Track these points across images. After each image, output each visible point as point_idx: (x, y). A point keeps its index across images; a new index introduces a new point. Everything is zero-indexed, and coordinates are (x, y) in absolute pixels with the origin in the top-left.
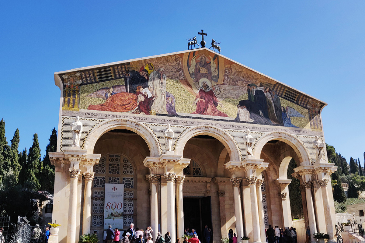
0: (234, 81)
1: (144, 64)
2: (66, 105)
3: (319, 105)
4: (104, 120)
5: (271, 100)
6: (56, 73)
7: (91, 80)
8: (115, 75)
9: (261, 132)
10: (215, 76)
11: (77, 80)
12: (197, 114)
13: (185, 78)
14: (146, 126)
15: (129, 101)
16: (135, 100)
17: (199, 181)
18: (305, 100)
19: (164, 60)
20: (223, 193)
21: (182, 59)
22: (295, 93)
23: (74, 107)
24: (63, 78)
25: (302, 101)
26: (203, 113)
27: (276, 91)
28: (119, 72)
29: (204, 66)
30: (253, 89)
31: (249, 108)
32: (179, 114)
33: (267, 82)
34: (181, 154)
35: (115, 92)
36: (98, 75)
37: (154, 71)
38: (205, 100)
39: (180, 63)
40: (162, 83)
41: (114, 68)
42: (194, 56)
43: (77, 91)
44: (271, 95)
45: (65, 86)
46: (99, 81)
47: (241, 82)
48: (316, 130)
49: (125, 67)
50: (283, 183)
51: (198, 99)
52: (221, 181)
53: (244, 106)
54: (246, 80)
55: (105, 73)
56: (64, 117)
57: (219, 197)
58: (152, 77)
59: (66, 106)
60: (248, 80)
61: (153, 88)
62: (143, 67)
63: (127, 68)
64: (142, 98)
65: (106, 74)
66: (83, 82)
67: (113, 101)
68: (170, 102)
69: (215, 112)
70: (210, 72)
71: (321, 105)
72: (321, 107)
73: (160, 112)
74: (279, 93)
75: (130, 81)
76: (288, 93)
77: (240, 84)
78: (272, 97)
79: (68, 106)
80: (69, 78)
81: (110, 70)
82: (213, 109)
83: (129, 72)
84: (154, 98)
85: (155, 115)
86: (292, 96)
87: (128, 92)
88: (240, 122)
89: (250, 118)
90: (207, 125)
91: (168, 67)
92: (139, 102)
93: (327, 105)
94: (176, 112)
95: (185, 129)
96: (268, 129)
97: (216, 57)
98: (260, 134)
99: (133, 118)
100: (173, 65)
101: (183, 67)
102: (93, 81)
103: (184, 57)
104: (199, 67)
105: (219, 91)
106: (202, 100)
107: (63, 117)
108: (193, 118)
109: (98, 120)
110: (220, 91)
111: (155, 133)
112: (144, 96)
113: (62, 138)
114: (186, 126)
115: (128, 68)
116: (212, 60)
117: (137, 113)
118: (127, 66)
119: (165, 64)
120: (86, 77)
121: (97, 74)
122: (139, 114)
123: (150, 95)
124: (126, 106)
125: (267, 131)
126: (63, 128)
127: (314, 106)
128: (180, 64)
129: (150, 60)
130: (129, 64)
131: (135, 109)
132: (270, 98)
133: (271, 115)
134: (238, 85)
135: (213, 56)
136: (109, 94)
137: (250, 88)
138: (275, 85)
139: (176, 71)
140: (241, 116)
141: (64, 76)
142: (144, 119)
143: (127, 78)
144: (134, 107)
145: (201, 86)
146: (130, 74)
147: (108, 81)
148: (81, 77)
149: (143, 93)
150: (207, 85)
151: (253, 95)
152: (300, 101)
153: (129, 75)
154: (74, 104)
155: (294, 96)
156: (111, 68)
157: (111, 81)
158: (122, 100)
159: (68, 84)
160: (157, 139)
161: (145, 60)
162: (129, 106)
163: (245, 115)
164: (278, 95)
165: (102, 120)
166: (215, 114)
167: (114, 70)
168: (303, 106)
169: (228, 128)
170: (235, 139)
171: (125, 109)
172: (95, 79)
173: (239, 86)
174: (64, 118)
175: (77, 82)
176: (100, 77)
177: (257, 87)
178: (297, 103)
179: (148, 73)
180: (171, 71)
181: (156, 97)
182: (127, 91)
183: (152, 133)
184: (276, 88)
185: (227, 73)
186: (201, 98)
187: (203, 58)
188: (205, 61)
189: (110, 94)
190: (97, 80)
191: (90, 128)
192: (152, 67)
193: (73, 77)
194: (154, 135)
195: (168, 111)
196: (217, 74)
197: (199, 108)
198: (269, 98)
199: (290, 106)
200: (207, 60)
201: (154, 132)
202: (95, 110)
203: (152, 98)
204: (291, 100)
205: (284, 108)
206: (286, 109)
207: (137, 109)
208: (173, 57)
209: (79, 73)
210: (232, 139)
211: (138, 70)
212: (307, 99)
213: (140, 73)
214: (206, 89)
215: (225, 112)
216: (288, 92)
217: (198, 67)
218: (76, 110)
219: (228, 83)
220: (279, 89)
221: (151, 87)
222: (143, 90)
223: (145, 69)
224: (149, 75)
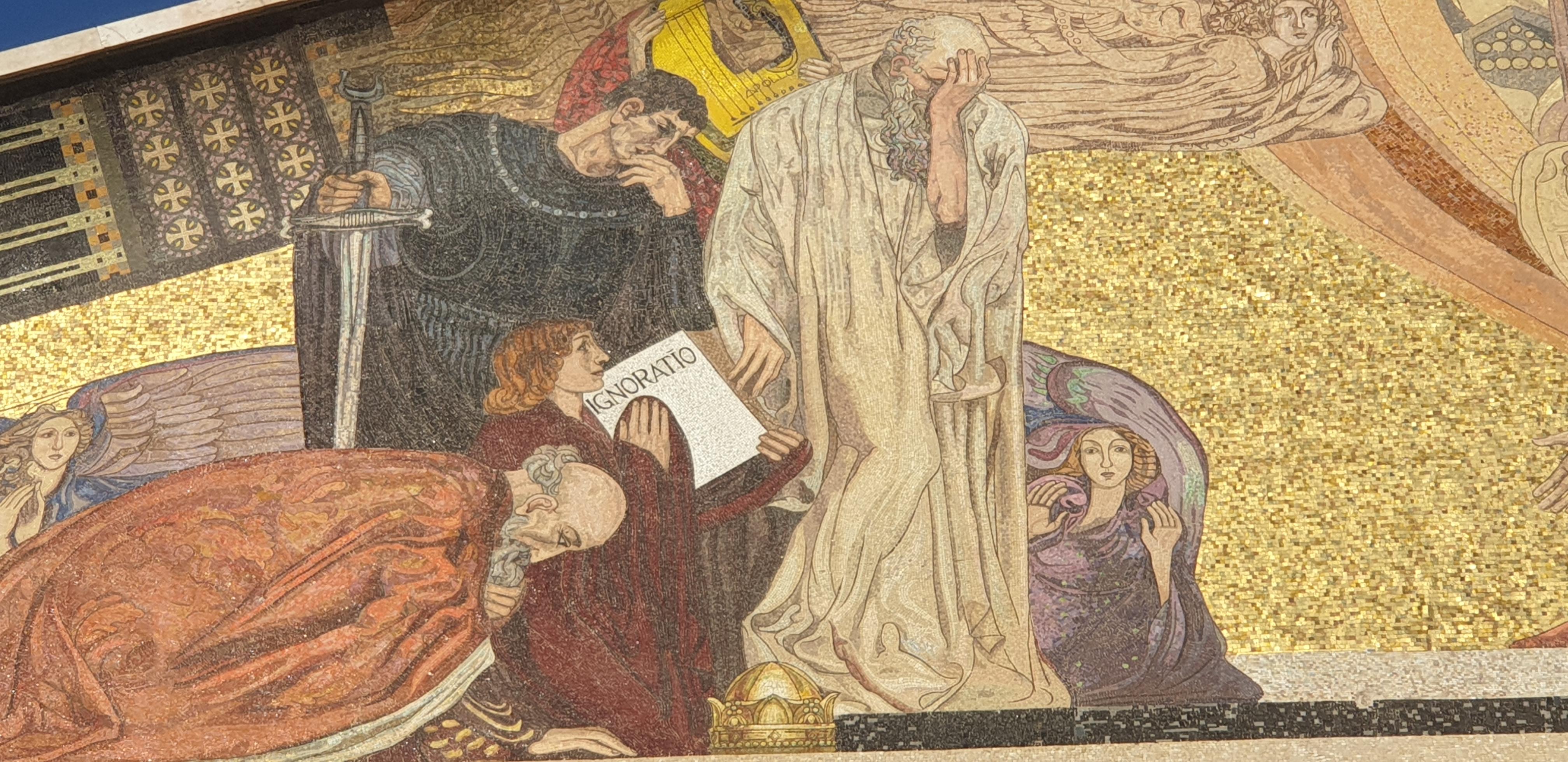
8: (142, 225)
13: (1378, 108)
15: (346, 580)
16: (453, 547)
28: (198, 167)
32: (1277, 681)
35: (114, 462)
37: (803, 81)
40: (948, 237)
41: (117, 121)
49: (305, 84)
58: (778, 173)
61: (794, 328)
62: (614, 40)
63: (344, 90)
64: (575, 507)
67: (70, 609)
68: (1105, 505)
73: (916, 691)
75: (379, 275)
81: (47, 157)
83: (375, 143)
84: (811, 479)
85: (809, 744)
87: (344, 439)
92: (515, 574)
94: (1216, 651)
112: (619, 458)
115: (357, 85)
117: (472, 753)
118: (331, 62)
122: (518, 753)
123: (724, 442)
124: (292, 659)
131: (443, 695)
136: (6, 517)
143: (335, 238)
144: (427, 650)
146: (389, 179)
149: (608, 420)
153: (381, 195)
156: (69, 125)
158: (218, 575)
167: (119, 146)
171: (261, 704)
179: (700, 121)
180: (1114, 44)
181: (849, 456)
182: (319, 429)
189: (25, 515)
192: (777, 23)
203: (764, 477)
207: (481, 690)
211: (530, 102)
213: (565, 143)
221: (742, 317)
222: (612, 376)
223: (655, 74)
224: (728, 143)
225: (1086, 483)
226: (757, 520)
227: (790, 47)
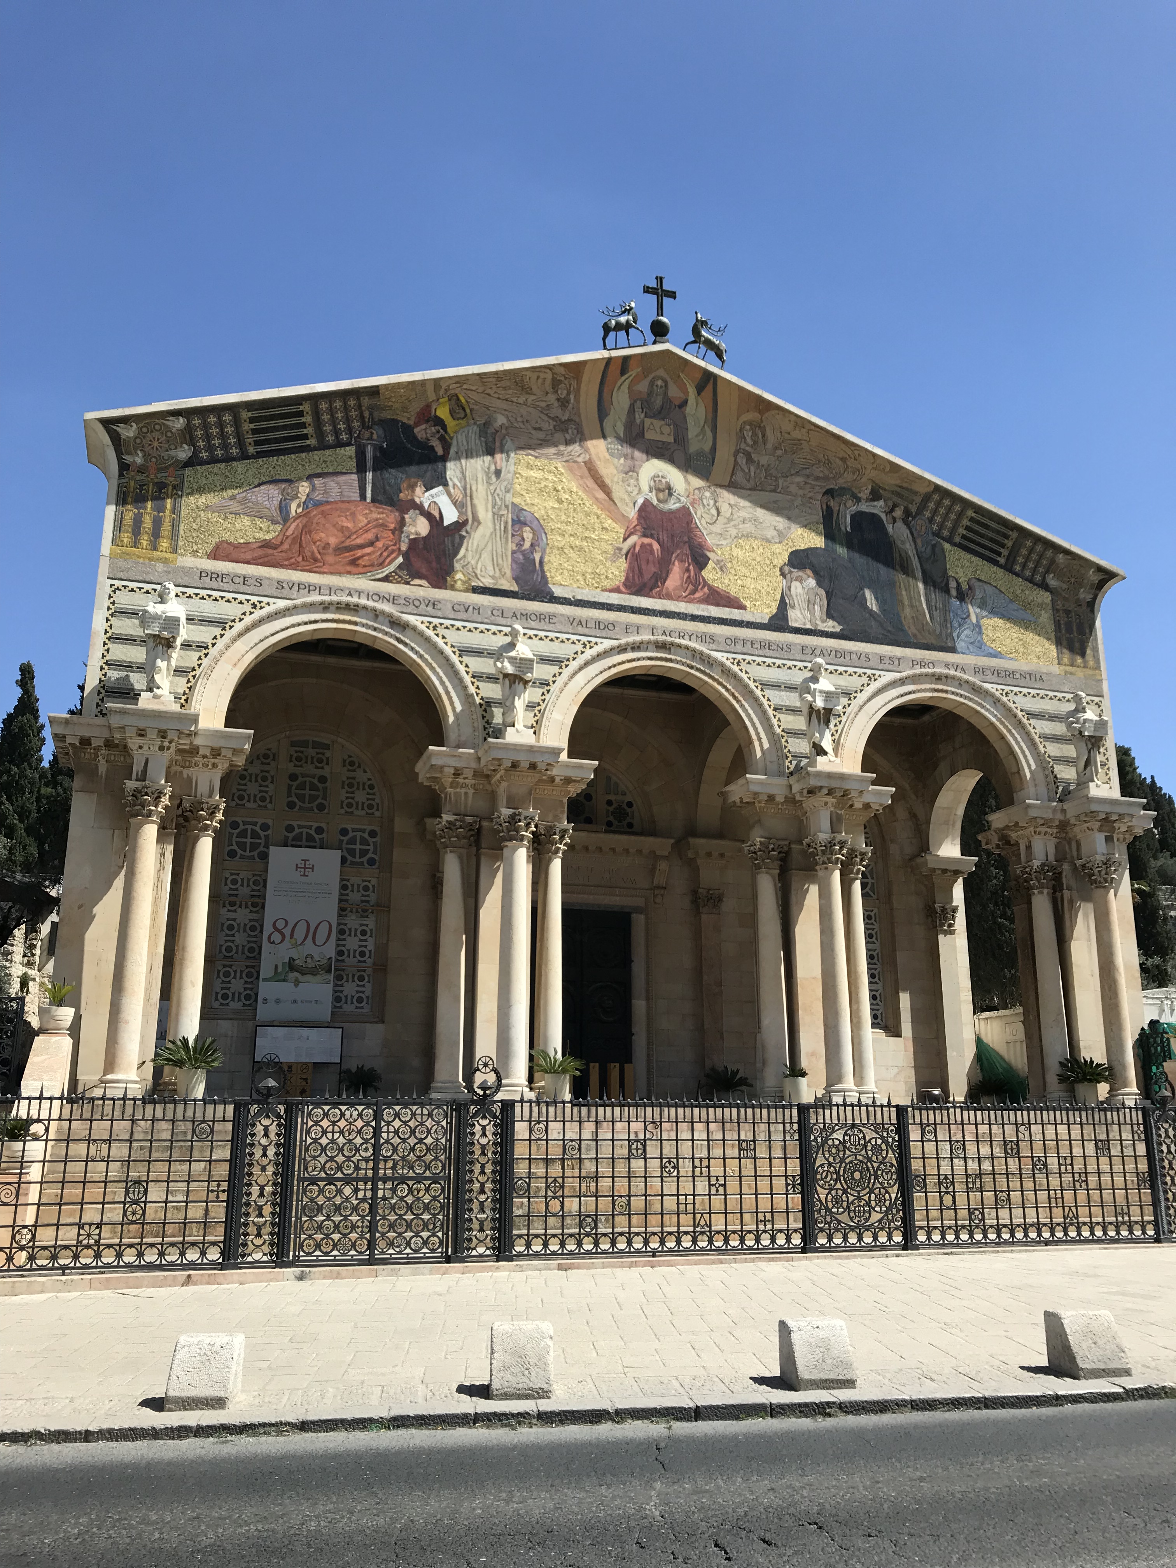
0: (771, 475)
1: (432, 396)
2: (126, 538)
3: (1095, 578)
4: (271, 600)
5: (912, 553)
6: (90, 415)
7: (225, 446)
8: (320, 434)
9: (869, 672)
10: (700, 454)
11: (172, 447)
12: (627, 596)
13: (588, 457)
14: (430, 633)
15: (370, 536)
16: (393, 531)
17: (627, 851)
18: (1041, 556)
19: (508, 383)
20: (715, 900)
21: (579, 383)
22: (1003, 529)
23: (155, 549)
24: (118, 434)
25: (1027, 558)
26: (651, 590)
27: (931, 520)
28: (334, 422)
29: (660, 414)
30: (842, 506)
31: (827, 581)
32: (558, 592)
33: (898, 482)
34: (562, 741)
35: (318, 496)
36: (255, 431)
37: (468, 425)
38: (658, 541)
39: (572, 397)
40: (498, 473)
41: (317, 407)
42: (623, 372)
43: (170, 488)
44: (912, 534)
45: (124, 467)
46: (259, 455)
47: (798, 479)
48: (1080, 673)
49: (360, 406)
50: (945, 871)
51: (633, 539)
52: (709, 854)
53: (809, 572)
54: (818, 471)
55: (282, 422)
56: (118, 583)
57: (698, 913)
58: (462, 448)
59: (125, 540)
60: (827, 472)
61: (465, 489)
62: (428, 406)
63: (368, 408)
64: (421, 527)
65: (285, 428)
66: (195, 454)
67: (310, 532)
68: (527, 545)
69: (693, 592)
70: (681, 439)
71: (1101, 576)
72: (1100, 586)
73: (487, 582)
74: (941, 526)
75: (375, 458)
76: (976, 527)
77: (793, 489)
78: (915, 542)
79: (136, 544)
80: (140, 434)
81: (301, 414)
82: (689, 577)
83: (374, 423)
84: (468, 528)
85: (466, 590)
86: (992, 540)
87: (368, 500)
88: (790, 632)
89: (830, 615)
90: (664, 637)
91: (524, 410)
92: (406, 540)
93: (1124, 578)
94: (547, 583)
95: (579, 647)
96: (897, 662)
97: (708, 381)
98: (865, 680)
99: (381, 597)
100: (543, 404)
101: (579, 416)
102: (235, 451)
103: (585, 378)
104: (643, 415)
105: (714, 512)
106: (647, 541)
107: (112, 585)
108: (610, 607)
109: (248, 601)
110: (719, 513)
111: (466, 659)
112: (428, 516)
113: (107, 663)
114: (584, 639)
115: (371, 408)
116: (692, 391)
117: (399, 582)
118: (366, 401)
119: (515, 399)
120: (208, 437)
121: (252, 426)
122: (408, 583)
123: (450, 516)
124: (359, 553)
125: (891, 667)
126: (111, 627)
127: (1073, 580)
128: (568, 402)
129: (457, 383)
130: (374, 391)
131: (392, 568)
132: (908, 546)
133: (908, 611)
134: (786, 491)
135: (698, 376)
136: (294, 506)
137: (832, 503)
138: (927, 498)
139: (555, 427)
140: (793, 607)
141: (121, 429)
142: (423, 606)
143: (365, 446)
144: (388, 556)
145: (645, 488)
146: (377, 433)
147: (293, 456)
148: (188, 434)
149: (426, 505)
150: (669, 488)
151: (843, 529)
152: (1020, 560)
153: (375, 436)
154: (156, 534)
155: (1000, 538)
156: (306, 407)
157: (303, 455)
158: (342, 529)
159: (139, 460)
160: (473, 683)
161: (437, 382)
162: (368, 554)
163: (811, 606)
164: (937, 534)
165: (266, 600)
166: (697, 595)
167: (316, 414)
168: (1031, 580)
169: (745, 650)
170: (768, 693)
171: (354, 562)
172: (241, 444)
173: (789, 493)
174: (118, 589)
175: (172, 453)
176: (264, 436)
177: (859, 500)
178: (1008, 568)
179: (446, 431)
180: (535, 429)
181: (476, 524)
182: (363, 497)
183: (455, 659)
184: (931, 505)
185: (748, 445)
186: (645, 535)
187: (659, 383)
188: (666, 394)
189: (299, 506)
190: (251, 450)
191: (217, 631)
192: (464, 409)
193: (156, 435)
194: (462, 669)
195: (516, 579)
196: (707, 447)
197: (637, 571)
198: (903, 543)
199: (982, 578)
200: (674, 392)
201: (460, 656)
202: (237, 562)
203: (459, 526)
204: (987, 553)
205: (958, 584)
206: (965, 587)
207: (400, 567)
208: (542, 375)
209: (181, 419)
210: (758, 692)
211: (409, 419)
212: (1049, 553)
213: (416, 430)
214: (665, 501)
215: (733, 591)
216: (978, 523)
217: (639, 416)
218: (165, 561)
219: (748, 481)
220: (942, 511)
221: (454, 485)
222: (427, 494)
223: (436, 416)
224: (452, 438)
225: (523, 539)
226: (457, 536)
227: (466, 415)
